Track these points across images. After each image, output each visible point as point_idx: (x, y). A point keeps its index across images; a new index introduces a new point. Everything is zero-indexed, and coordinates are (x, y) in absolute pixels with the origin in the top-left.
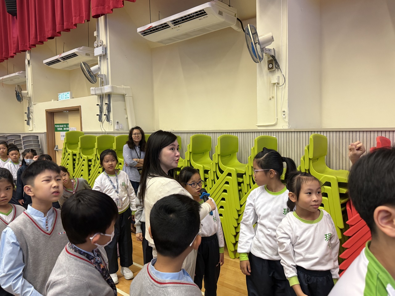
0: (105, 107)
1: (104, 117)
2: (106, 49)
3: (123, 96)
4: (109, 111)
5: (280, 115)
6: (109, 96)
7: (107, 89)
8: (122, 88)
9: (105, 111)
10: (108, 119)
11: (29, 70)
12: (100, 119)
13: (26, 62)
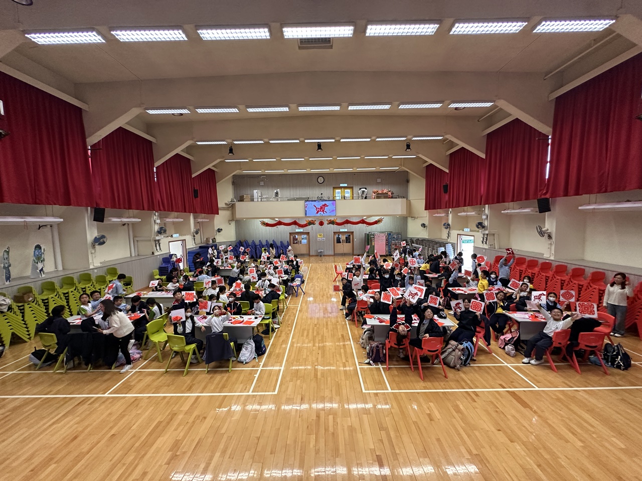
0: (485, 238)
1: (484, 243)
2: (488, 216)
3: (494, 234)
4: (487, 240)
5: (552, 255)
6: (487, 234)
7: (487, 232)
8: (493, 231)
9: (485, 240)
10: (486, 243)
11: (450, 216)
12: (483, 243)
13: (450, 212)
